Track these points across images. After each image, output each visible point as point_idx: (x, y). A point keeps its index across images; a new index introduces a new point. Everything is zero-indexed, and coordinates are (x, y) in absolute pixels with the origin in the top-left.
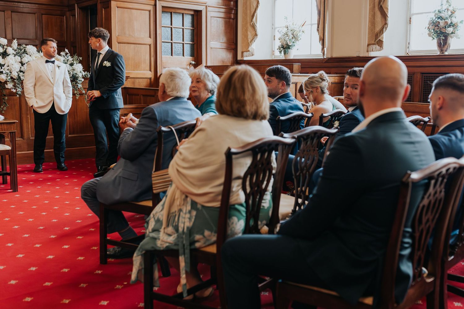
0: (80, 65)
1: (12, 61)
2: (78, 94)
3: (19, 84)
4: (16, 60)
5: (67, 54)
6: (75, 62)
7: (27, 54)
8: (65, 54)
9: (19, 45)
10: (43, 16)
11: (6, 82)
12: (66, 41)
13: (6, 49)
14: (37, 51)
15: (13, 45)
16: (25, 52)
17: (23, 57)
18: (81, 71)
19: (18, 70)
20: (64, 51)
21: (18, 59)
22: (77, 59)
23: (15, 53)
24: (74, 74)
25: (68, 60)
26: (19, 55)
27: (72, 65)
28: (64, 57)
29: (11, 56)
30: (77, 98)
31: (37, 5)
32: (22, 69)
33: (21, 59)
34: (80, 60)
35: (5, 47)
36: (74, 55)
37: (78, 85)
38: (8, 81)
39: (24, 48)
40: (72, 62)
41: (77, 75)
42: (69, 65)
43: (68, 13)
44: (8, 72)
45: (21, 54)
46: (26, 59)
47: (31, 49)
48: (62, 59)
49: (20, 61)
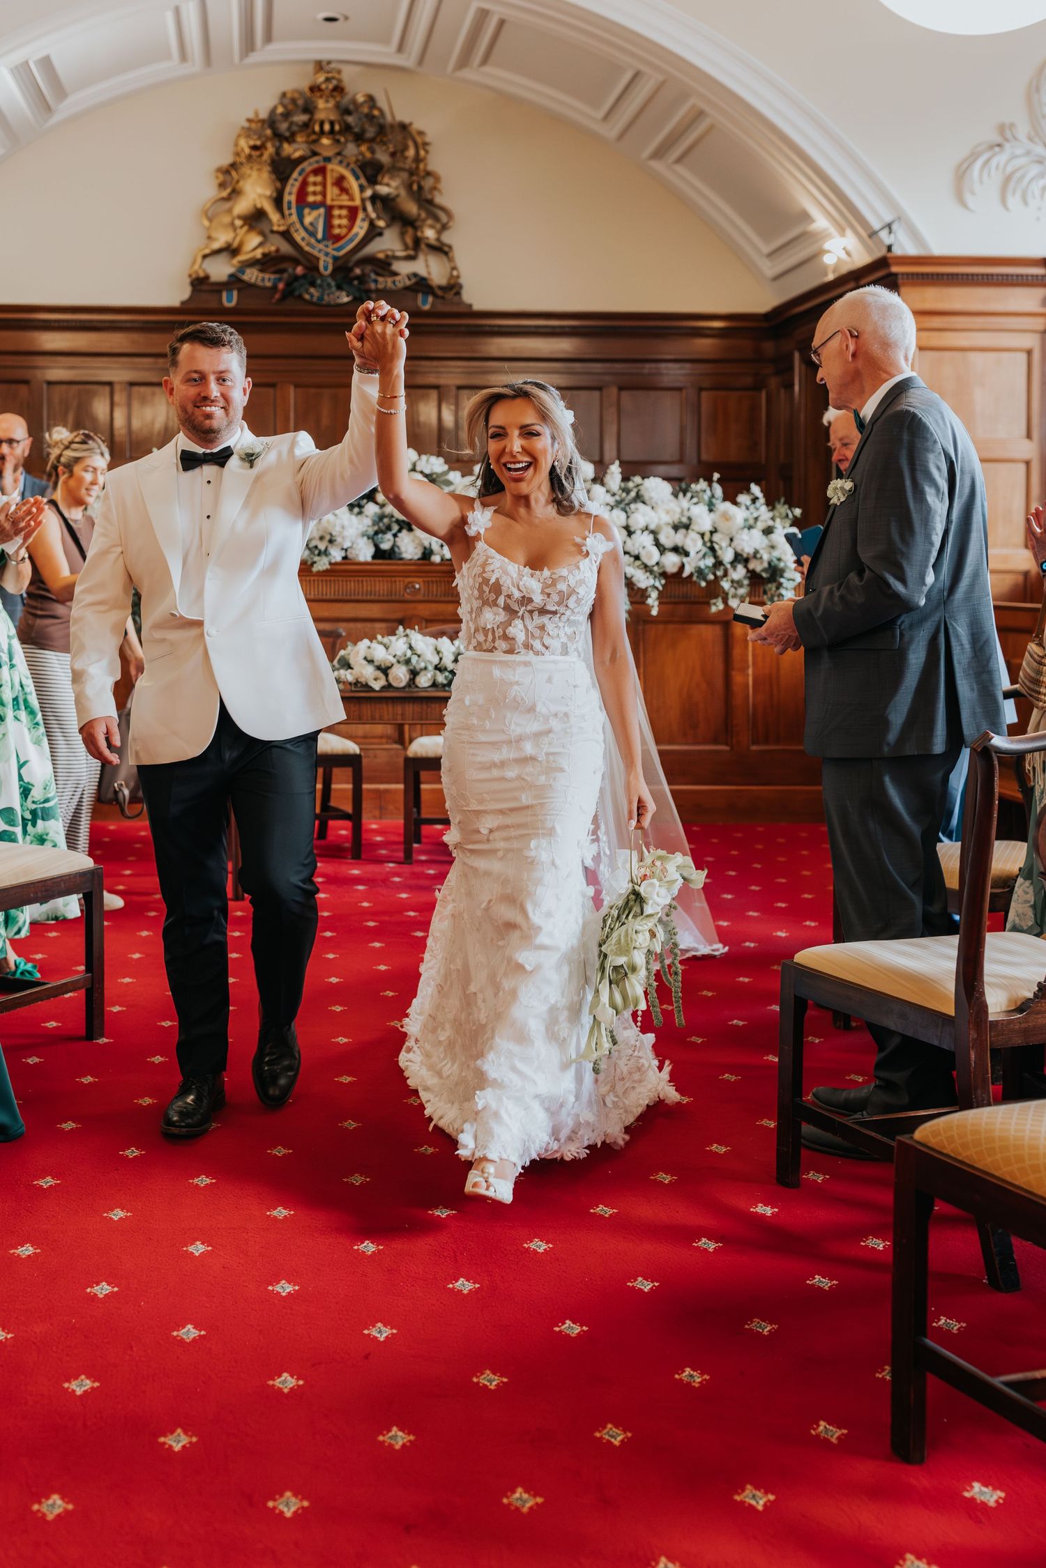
5: (754, 500)
6: (778, 524)
7: (644, 503)
8: (751, 500)
9: (625, 479)
10: (704, 394)
12: (761, 461)
14: (673, 494)
15: (607, 479)
16: (639, 498)
17: (633, 513)
20: (748, 490)
21: (619, 516)
22: (787, 516)
23: (611, 501)
24: (774, 560)
25: (756, 519)
26: (622, 505)
27: (768, 531)
28: (747, 508)
31: (688, 366)
32: (629, 547)
33: (628, 517)
34: (794, 516)
36: (777, 503)
39: (638, 486)
40: (770, 523)
41: (781, 565)
42: (761, 533)
43: (773, 382)
45: (628, 504)
46: (642, 516)
47: (656, 487)
48: (738, 514)
49: (624, 524)
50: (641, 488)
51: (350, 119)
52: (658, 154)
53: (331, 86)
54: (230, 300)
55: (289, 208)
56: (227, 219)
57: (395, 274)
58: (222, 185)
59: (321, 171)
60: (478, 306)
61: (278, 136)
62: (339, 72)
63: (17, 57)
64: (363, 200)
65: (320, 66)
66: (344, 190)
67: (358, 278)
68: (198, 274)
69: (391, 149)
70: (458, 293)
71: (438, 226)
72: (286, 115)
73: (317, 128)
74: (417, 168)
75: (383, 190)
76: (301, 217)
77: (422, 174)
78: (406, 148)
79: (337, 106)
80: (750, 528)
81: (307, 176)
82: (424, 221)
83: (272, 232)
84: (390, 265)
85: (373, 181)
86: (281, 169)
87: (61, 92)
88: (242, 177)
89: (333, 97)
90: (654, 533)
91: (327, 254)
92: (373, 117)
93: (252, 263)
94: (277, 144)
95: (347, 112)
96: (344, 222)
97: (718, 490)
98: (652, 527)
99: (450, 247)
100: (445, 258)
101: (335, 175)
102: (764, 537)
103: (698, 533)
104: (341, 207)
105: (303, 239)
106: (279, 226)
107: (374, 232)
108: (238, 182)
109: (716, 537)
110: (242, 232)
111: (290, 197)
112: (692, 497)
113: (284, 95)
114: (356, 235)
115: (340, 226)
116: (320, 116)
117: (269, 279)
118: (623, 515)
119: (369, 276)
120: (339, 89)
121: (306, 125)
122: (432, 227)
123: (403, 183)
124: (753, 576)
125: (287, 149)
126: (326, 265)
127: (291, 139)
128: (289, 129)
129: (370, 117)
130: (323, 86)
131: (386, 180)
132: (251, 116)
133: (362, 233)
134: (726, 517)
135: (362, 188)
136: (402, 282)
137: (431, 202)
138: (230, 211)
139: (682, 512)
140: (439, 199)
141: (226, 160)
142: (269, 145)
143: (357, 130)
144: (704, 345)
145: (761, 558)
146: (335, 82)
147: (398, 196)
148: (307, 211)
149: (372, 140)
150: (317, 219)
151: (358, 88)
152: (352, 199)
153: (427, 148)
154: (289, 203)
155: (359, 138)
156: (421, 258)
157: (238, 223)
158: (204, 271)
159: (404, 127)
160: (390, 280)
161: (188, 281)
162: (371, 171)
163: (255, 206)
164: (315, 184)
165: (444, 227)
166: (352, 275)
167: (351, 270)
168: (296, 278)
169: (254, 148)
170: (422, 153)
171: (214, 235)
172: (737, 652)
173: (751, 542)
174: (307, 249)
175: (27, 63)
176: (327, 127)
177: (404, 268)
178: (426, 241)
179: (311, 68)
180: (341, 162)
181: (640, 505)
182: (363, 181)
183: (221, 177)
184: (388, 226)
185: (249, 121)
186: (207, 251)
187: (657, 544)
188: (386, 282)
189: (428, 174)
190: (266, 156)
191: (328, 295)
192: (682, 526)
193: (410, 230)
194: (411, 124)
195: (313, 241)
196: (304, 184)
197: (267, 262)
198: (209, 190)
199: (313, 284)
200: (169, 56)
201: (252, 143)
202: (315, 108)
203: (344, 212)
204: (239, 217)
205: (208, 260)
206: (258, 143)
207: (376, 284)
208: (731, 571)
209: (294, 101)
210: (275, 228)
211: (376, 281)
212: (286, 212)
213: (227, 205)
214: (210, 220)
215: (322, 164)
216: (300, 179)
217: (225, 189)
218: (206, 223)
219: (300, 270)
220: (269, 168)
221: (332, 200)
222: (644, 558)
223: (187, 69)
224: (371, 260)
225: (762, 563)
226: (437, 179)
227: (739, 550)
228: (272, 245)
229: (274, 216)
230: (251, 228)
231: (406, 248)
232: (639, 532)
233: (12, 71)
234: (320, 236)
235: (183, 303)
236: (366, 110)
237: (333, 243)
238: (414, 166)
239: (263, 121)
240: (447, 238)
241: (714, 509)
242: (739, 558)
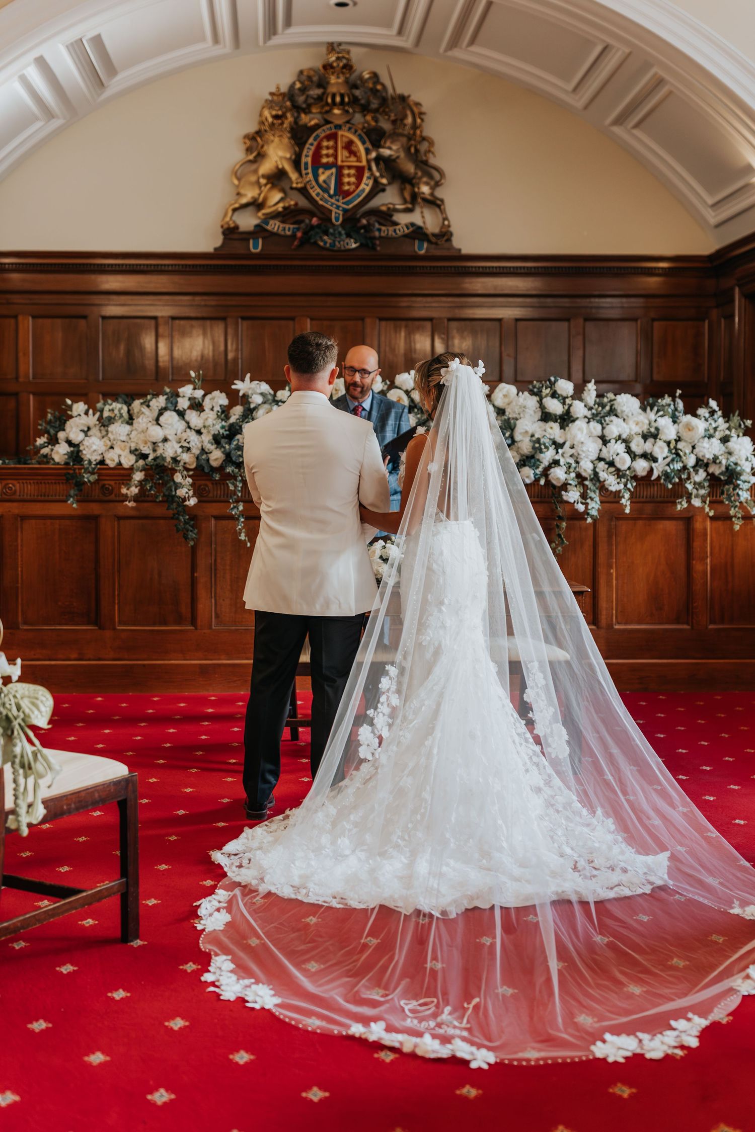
0: (747, 440)
1: (582, 433)
2: (739, 518)
3: (594, 492)
4: (592, 433)
5: (712, 413)
6: (733, 433)
7: (617, 416)
8: (709, 413)
9: (600, 395)
10: (656, 323)
11: (565, 486)
12: (706, 380)
13: (570, 406)
14: (641, 408)
15: (585, 395)
16: (613, 412)
17: (608, 424)
18: (749, 455)
19: (594, 456)
20: (707, 405)
21: (596, 427)
22: (740, 425)
23: (589, 414)
24: (732, 464)
25: (715, 429)
26: (598, 418)
27: (725, 440)
28: (706, 420)
29: (580, 424)
30: (737, 527)
31: (641, 300)
32: (605, 454)
33: (603, 428)
34: (746, 426)
35: (568, 401)
36: (731, 415)
37: (740, 493)
38: (570, 484)
39: (611, 401)
40: (727, 432)
41: (739, 468)
42: (719, 441)
43: (714, 313)
44: (571, 461)
45: (603, 417)
46: (615, 427)
47: (628, 403)
48: (700, 425)
49: (600, 433)
50: (615, 402)
51: (357, 93)
52: (620, 120)
53: (341, 64)
54: (256, 247)
55: (306, 168)
56: (253, 178)
57: (396, 224)
58: (249, 150)
59: (333, 137)
60: (465, 251)
61: (296, 108)
62: (348, 52)
63: (72, 35)
64: (368, 161)
65: (332, 47)
66: (353, 153)
67: (364, 227)
68: (229, 225)
69: (393, 117)
70: (449, 240)
71: (432, 183)
72: (303, 90)
73: (329, 100)
74: (414, 134)
75: (386, 152)
76: (316, 177)
77: (418, 139)
78: (405, 116)
79: (347, 81)
80: (710, 437)
81: (322, 140)
82: (420, 178)
83: (292, 188)
84: (391, 216)
85: (377, 145)
86: (299, 136)
87: (112, 71)
88: (267, 142)
89: (343, 73)
90: (626, 441)
91: (338, 207)
92: (378, 91)
93: (275, 216)
94: (296, 114)
95: (355, 86)
96: (353, 180)
97: (680, 405)
98: (624, 436)
99: (442, 201)
100: (438, 210)
101: (345, 140)
102: (722, 445)
103: (665, 442)
104: (349, 167)
105: (318, 195)
106: (297, 183)
107: (378, 188)
108: (262, 146)
109: (680, 445)
110: (265, 189)
111: (306, 159)
112: (658, 411)
113: (301, 72)
114: (363, 190)
115: (349, 183)
116: (332, 89)
117: (289, 228)
118: (599, 427)
119: (374, 226)
120: (348, 67)
121: (320, 98)
122: (427, 184)
123: (402, 146)
124: (713, 480)
125: (304, 119)
126: (337, 217)
127: (307, 111)
128: (305, 101)
129: (374, 91)
130: (335, 64)
131: (388, 144)
132: (274, 90)
133: (368, 189)
134: (689, 428)
135: (368, 151)
136: (401, 230)
137: (426, 163)
138: (256, 171)
139: (650, 424)
140: (433, 161)
141: (252, 128)
142: (289, 115)
143: (363, 102)
144: (653, 282)
145: (720, 463)
146: (345, 61)
147: (398, 157)
148: (321, 171)
149: (376, 111)
150: (329, 177)
151: (364, 65)
152: (359, 160)
153: (423, 116)
154: (306, 164)
155: (365, 109)
156: (418, 211)
157: (263, 181)
158: (234, 222)
159: (403, 99)
160: (391, 229)
161: (220, 230)
162: (375, 138)
163: (277, 167)
164: (328, 148)
165: (438, 184)
166: (359, 225)
167: (359, 220)
168: (312, 227)
169: (276, 117)
170: (419, 121)
171: (242, 191)
172: (697, 544)
173: (711, 449)
174: (321, 202)
175: (81, 40)
176: (338, 99)
177: (403, 219)
178: (422, 196)
179: (324, 50)
180: (350, 129)
181: (614, 418)
182: (368, 145)
183: (248, 143)
184: (390, 183)
185: (272, 94)
186: (237, 205)
187: (629, 451)
188: (388, 230)
189: (424, 139)
190: (286, 125)
191: (339, 242)
192: (652, 435)
193: (408, 187)
194: (409, 96)
195: (326, 196)
196: (319, 147)
197: (286, 215)
198: (237, 154)
199: (326, 233)
200: (203, 39)
201: (274, 113)
202: (328, 83)
203: (352, 172)
204: (264, 176)
205: (236, 214)
206: (280, 113)
207: (380, 233)
208: (693, 473)
209: (309, 78)
210: (294, 185)
211: (379, 230)
212: (304, 172)
213: (254, 167)
214: (239, 179)
215: (333, 130)
216: (315, 143)
217: (251, 153)
218: (236, 182)
219: (315, 221)
220: (289, 135)
221: (342, 161)
222: (618, 465)
223: (219, 50)
224: (375, 212)
225: (720, 467)
226: (431, 143)
227: (700, 456)
228: (291, 200)
229: (294, 176)
230: (274, 186)
231: (405, 201)
232: (613, 441)
233: (67, 47)
234: (332, 192)
235: (216, 249)
236: (371, 85)
237: (343, 198)
238: (412, 132)
239: (283, 95)
240: (439, 193)
241: (678, 421)
242: (701, 463)
